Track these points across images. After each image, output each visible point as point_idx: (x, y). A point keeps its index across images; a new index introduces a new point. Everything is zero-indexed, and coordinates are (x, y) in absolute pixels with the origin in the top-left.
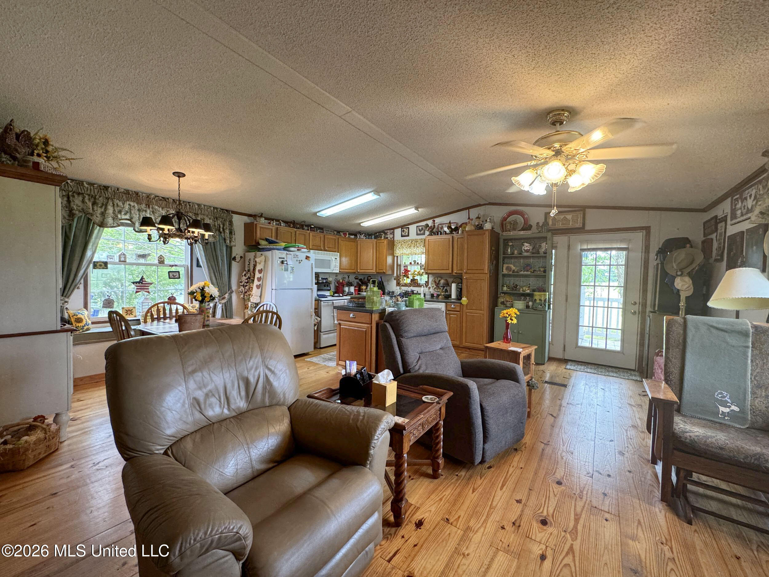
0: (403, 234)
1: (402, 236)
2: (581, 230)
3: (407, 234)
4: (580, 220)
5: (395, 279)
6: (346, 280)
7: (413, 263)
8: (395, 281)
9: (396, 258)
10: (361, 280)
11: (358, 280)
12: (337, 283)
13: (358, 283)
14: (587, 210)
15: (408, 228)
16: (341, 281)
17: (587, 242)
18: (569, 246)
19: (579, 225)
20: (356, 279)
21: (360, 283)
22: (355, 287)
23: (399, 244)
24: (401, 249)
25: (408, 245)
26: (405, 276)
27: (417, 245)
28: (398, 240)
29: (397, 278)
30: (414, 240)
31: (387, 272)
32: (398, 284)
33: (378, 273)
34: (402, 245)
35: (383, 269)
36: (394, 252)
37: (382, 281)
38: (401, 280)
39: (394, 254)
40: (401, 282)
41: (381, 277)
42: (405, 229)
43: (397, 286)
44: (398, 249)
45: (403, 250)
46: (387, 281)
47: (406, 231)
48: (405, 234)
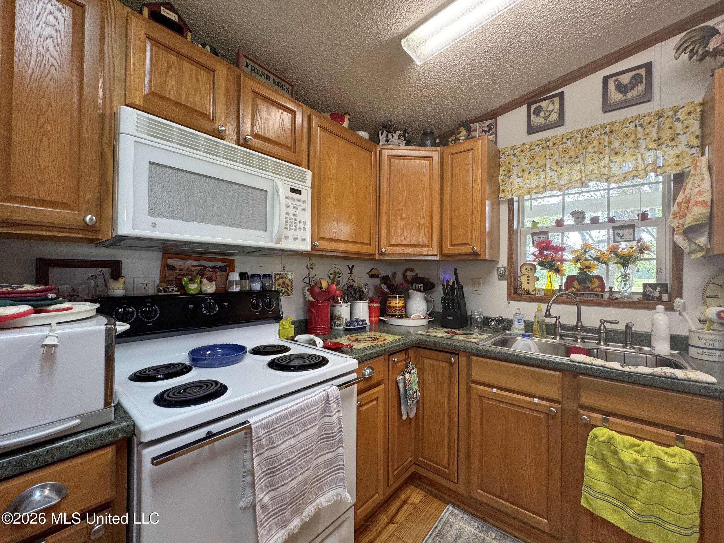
0: (536, 121)
1: (532, 129)
3: (554, 118)
5: (501, 277)
6: (344, 279)
7: (569, 221)
8: (504, 285)
9: (504, 209)
10: (385, 280)
11: (377, 281)
12: (311, 291)
13: (378, 290)
15: (561, 95)
16: (324, 284)
20: (372, 276)
21: (385, 288)
22: (371, 301)
23: (520, 158)
24: (526, 175)
25: (556, 157)
26: (541, 264)
27: (616, 144)
28: (513, 148)
29: (510, 274)
30: (593, 130)
31: (475, 254)
32: (516, 292)
33: (446, 258)
34: (533, 158)
35: (469, 242)
36: (502, 188)
37: (458, 284)
38: (523, 279)
39: (502, 195)
40: (525, 286)
41: (456, 270)
42: (544, 104)
43: (510, 298)
44: (514, 176)
45: (534, 177)
46: (475, 282)
47: (551, 107)
48: (546, 118)
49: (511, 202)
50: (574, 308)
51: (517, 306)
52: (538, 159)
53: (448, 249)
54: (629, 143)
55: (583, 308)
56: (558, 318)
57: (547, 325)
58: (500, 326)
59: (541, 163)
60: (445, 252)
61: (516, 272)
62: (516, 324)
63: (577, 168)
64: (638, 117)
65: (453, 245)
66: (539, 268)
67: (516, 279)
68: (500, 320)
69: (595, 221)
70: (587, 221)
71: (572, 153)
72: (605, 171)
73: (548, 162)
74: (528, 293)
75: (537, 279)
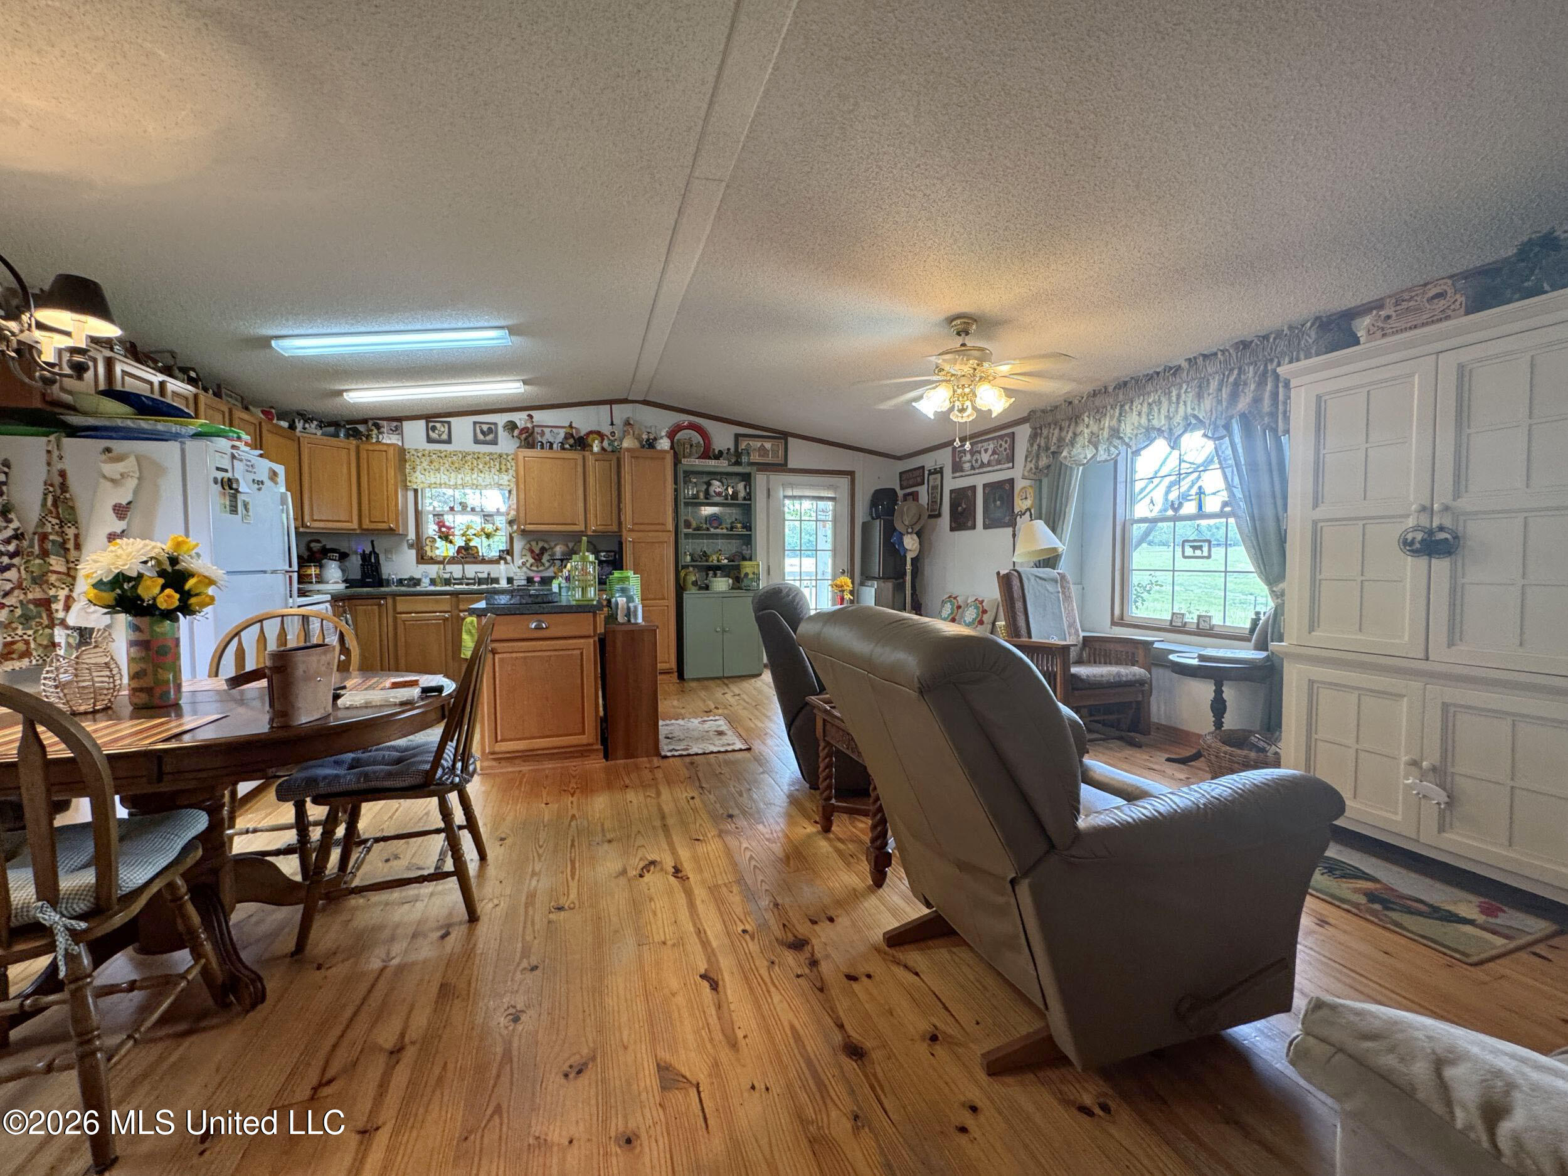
0: (433, 435)
1: (430, 440)
2: (781, 467)
3: (445, 437)
4: (781, 453)
5: (411, 546)
7: (458, 508)
8: (414, 552)
9: (411, 494)
14: (790, 439)
15: (448, 423)
17: (792, 486)
18: (769, 490)
19: (780, 460)
23: (423, 460)
24: (427, 473)
25: (447, 465)
26: (440, 537)
27: (481, 466)
28: (416, 450)
29: (417, 544)
30: (468, 454)
31: (391, 529)
32: (422, 558)
33: (366, 532)
34: (431, 462)
35: (386, 520)
36: (408, 479)
37: (375, 553)
38: (428, 548)
39: (408, 484)
40: (429, 554)
41: (372, 542)
42: (438, 425)
43: (418, 562)
44: (418, 473)
45: (432, 476)
46: (387, 551)
47: (442, 429)
48: (440, 435)
49: (416, 491)
50: (461, 566)
51: (423, 567)
52: (435, 464)
53: (366, 524)
54: (487, 468)
55: (466, 566)
56: (451, 573)
57: (445, 579)
58: (411, 583)
59: (437, 467)
60: (365, 527)
61: (422, 543)
62: (424, 580)
63: (460, 476)
64: (491, 454)
65: (371, 522)
66: (438, 540)
67: (422, 548)
68: (411, 579)
69: (473, 510)
70: (469, 509)
71: (457, 465)
72: (475, 482)
73: (442, 468)
74: (432, 558)
75: (438, 548)
